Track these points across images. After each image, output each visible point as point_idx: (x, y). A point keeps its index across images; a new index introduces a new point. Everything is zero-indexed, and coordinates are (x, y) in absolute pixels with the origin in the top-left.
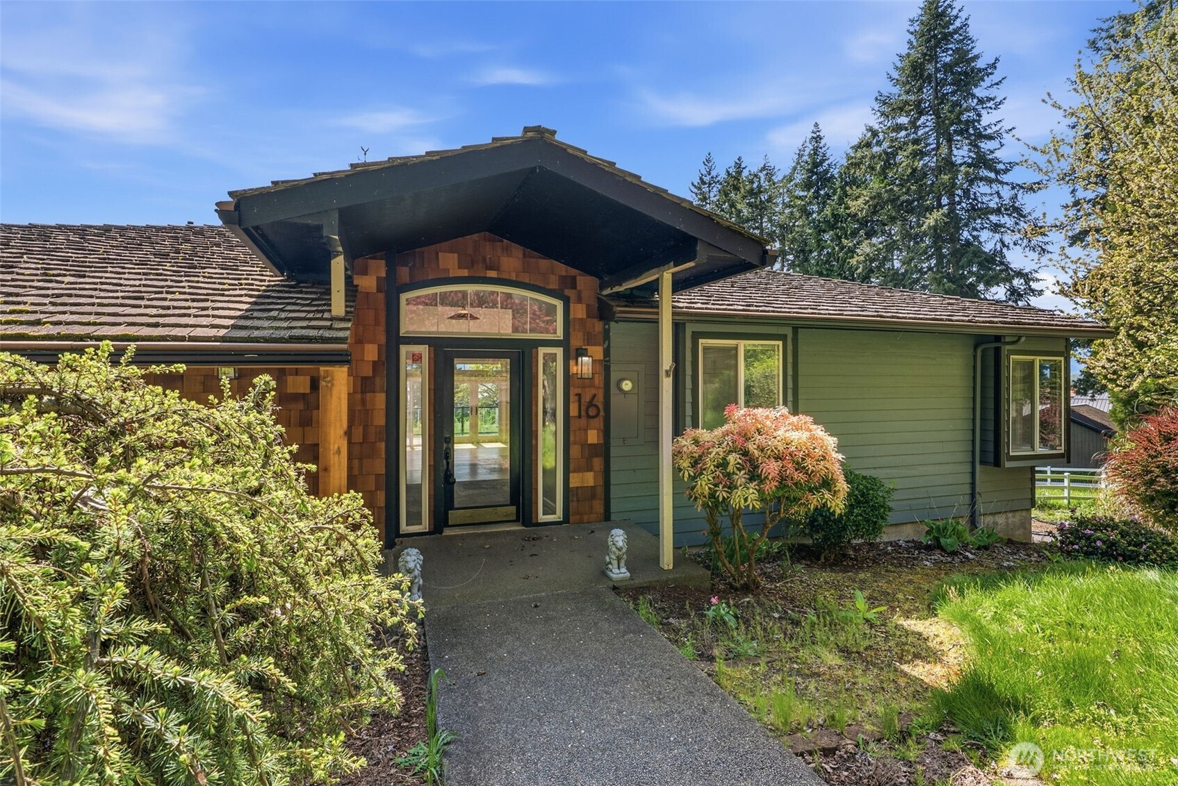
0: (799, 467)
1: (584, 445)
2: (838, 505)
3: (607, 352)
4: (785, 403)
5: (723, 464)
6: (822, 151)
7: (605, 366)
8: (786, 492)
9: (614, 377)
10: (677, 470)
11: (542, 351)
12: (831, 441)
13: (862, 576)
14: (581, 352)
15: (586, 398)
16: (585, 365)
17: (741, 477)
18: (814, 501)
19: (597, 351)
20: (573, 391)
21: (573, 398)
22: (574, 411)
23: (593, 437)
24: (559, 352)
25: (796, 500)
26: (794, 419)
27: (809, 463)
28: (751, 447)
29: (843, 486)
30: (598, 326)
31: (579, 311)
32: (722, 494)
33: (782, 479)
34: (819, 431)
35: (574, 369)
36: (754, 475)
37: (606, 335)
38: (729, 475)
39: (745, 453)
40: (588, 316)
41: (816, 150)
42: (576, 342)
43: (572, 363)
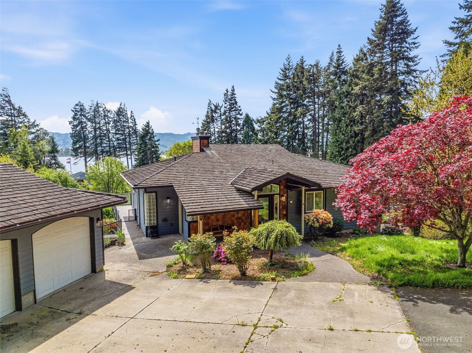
0: (325, 220)
1: (283, 214)
2: (331, 226)
3: (287, 195)
4: (323, 209)
5: (313, 220)
6: (342, 58)
7: (287, 198)
8: (323, 224)
9: (289, 200)
10: (305, 221)
11: (275, 196)
12: (330, 216)
13: (337, 239)
14: (283, 196)
15: (283, 205)
16: (284, 199)
17: (316, 222)
18: (327, 226)
19: (285, 195)
20: (281, 203)
21: (281, 205)
22: (281, 208)
23: (285, 212)
24: (278, 196)
25: (325, 225)
26: (325, 212)
27: (327, 220)
28: (318, 217)
29: (332, 223)
30: (286, 190)
31: (282, 187)
32: (313, 225)
33: (323, 222)
34: (329, 214)
35: (281, 199)
36: (318, 222)
37: (287, 192)
38: (314, 222)
39: (317, 218)
40: (284, 188)
41: (339, 57)
42: (281, 194)
43: (281, 198)
